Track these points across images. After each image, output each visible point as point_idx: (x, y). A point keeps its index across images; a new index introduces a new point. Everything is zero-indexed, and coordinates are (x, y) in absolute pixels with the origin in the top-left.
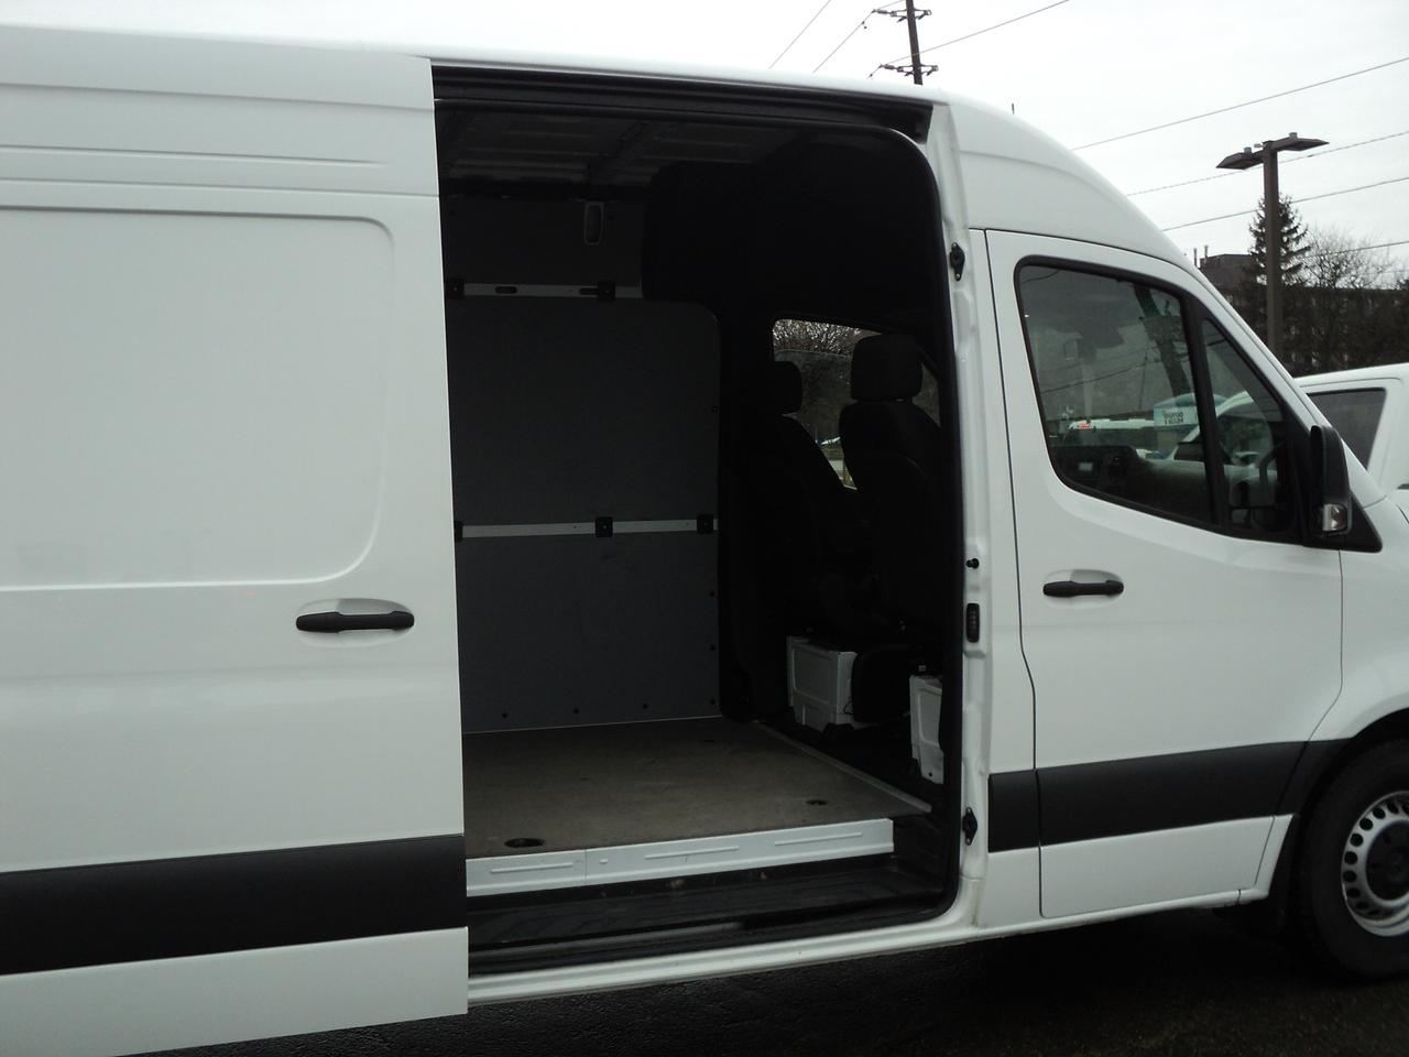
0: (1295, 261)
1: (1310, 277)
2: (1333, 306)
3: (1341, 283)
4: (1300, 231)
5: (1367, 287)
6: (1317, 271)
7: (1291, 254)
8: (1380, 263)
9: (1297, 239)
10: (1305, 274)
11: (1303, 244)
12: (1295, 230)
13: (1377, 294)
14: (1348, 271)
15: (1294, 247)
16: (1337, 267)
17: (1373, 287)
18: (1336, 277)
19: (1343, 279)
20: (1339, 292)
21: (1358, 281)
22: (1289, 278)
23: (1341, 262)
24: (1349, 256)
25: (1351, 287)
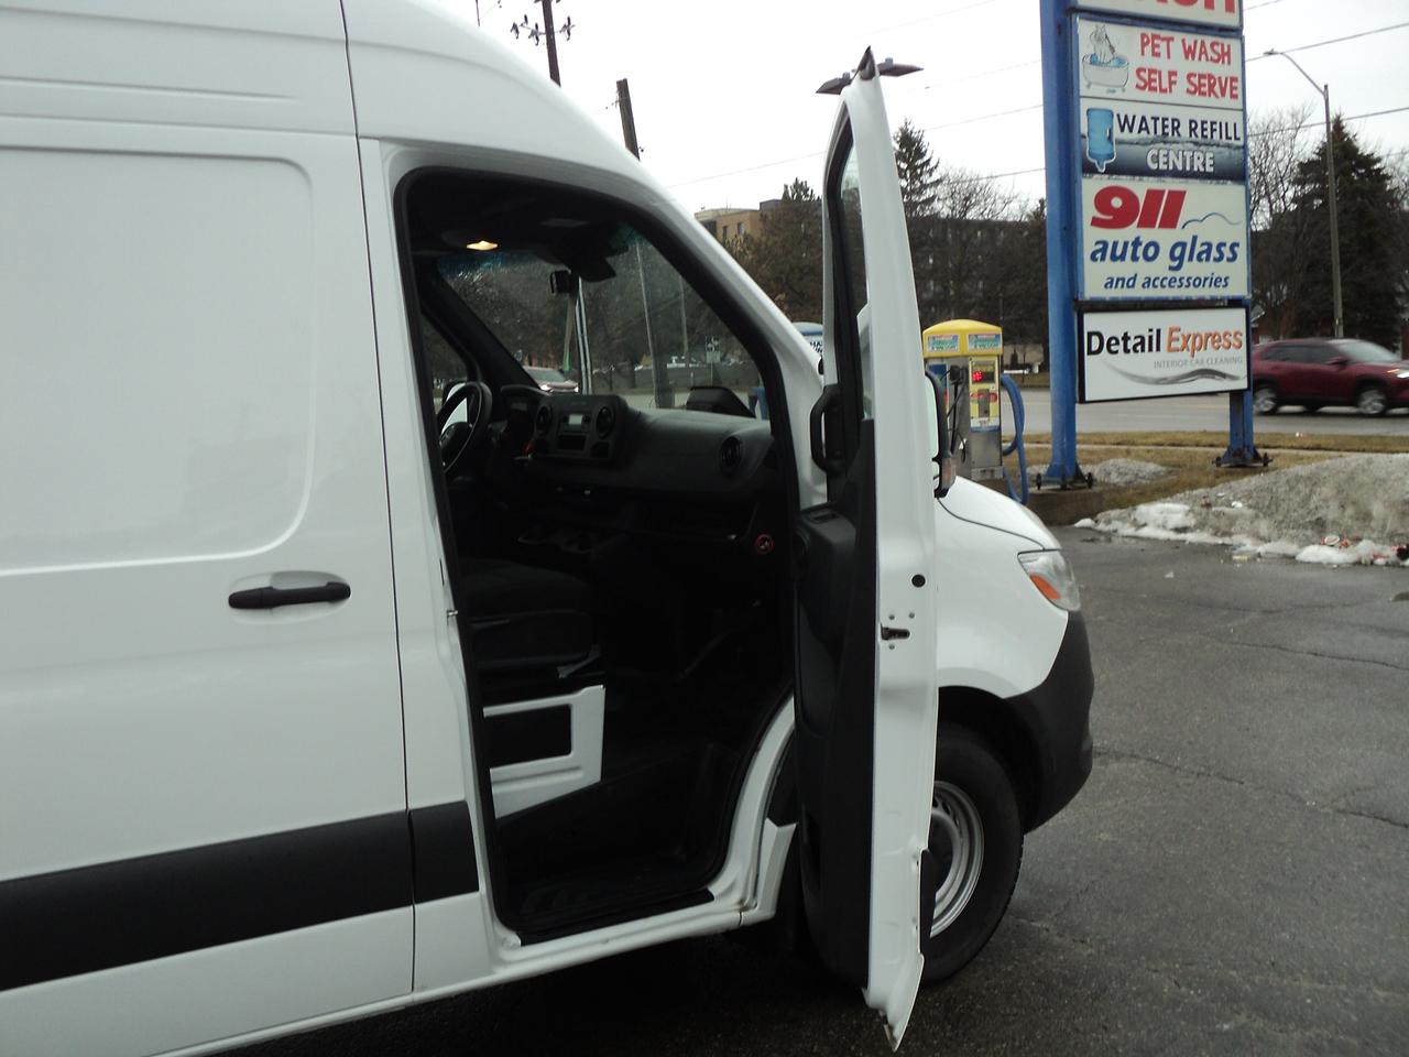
0: (929, 193)
1: (943, 209)
2: (964, 238)
3: (971, 215)
4: (932, 164)
5: (994, 218)
6: (949, 202)
7: (924, 186)
8: (1007, 195)
9: (931, 172)
10: (937, 205)
11: (936, 176)
12: (928, 162)
13: (1004, 225)
14: (977, 203)
15: (927, 179)
16: (967, 199)
17: (1000, 218)
18: (967, 209)
19: (973, 211)
20: (969, 222)
21: (987, 212)
22: (923, 209)
23: (971, 195)
24: (978, 189)
25: (980, 218)
